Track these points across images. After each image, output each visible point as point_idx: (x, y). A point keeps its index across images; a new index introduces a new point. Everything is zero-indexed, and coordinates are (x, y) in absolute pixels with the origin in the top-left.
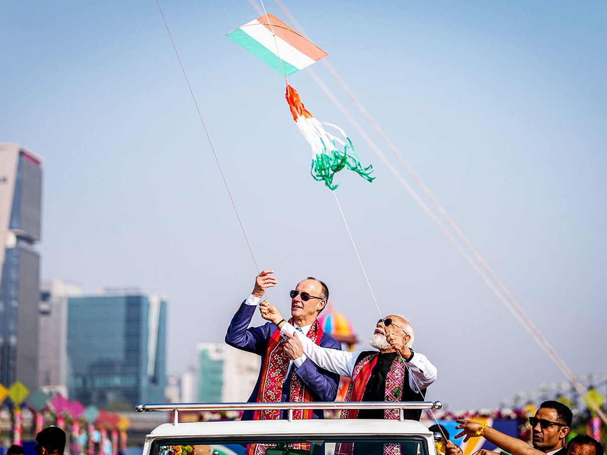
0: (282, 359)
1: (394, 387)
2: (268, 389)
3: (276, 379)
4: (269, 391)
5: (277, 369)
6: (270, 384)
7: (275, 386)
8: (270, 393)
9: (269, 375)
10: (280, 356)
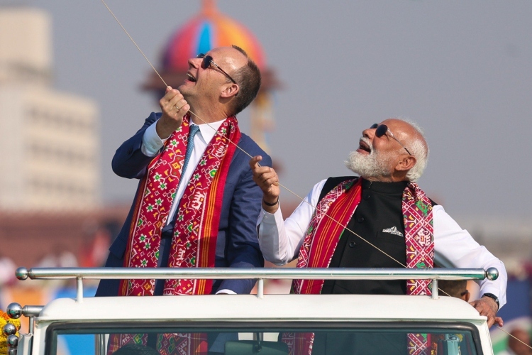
0: (167, 181)
1: (419, 261)
2: (140, 233)
3: (155, 215)
4: (142, 235)
5: (157, 198)
6: (144, 223)
7: (152, 227)
8: (143, 238)
9: (144, 208)
10: (164, 176)
